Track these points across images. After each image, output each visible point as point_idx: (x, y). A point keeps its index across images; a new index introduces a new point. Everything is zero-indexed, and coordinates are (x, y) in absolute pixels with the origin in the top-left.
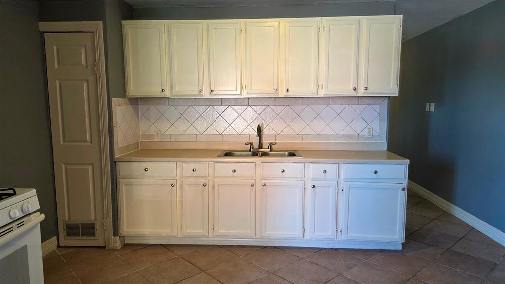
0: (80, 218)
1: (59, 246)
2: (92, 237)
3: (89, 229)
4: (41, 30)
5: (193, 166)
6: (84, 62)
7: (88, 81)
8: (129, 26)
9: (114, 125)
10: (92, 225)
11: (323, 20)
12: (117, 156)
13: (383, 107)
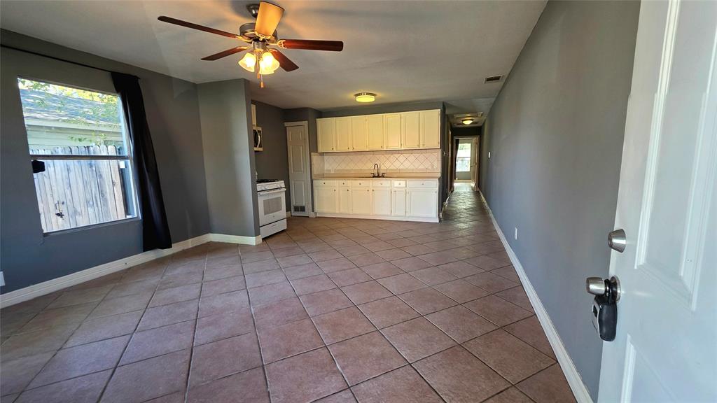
0: (299, 204)
1: (291, 215)
2: (304, 212)
3: (303, 209)
4: (286, 126)
6: (301, 138)
7: (302, 146)
8: (319, 121)
9: (312, 164)
10: (304, 207)
11: (403, 114)
12: (313, 177)
13: (438, 154)
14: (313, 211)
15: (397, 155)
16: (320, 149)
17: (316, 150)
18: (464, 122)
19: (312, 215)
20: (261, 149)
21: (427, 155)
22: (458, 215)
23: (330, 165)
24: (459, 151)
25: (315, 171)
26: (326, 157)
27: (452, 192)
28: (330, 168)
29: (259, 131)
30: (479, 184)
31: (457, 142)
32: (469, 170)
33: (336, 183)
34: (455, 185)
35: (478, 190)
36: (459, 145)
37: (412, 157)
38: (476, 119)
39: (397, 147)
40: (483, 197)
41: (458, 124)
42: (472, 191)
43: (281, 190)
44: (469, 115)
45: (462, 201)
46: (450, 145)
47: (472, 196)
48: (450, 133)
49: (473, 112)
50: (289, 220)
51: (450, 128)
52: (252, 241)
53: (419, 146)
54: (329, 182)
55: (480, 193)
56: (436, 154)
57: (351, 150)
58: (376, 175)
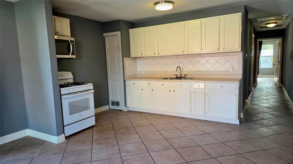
0: (115, 100)
1: (109, 109)
2: (118, 106)
3: (118, 104)
4: (104, 36)
5: (149, 82)
6: (116, 46)
7: (117, 52)
8: (131, 31)
9: (125, 67)
10: (118, 102)
11: (203, 20)
12: (125, 78)
13: (240, 56)
14: (126, 106)
15: (198, 59)
16: (133, 55)
17: (129, 56)
18: (268, 26)
19: (125, 109)
20: (74, 57)
21: (228, 58)
22: (261, 116)
23: (141, 68)
24: (262, 51)
25: (128, 72)
26: (138, 61)
27: (255, 87)
28: (141, 70)
29: (72, 41)
30: (282, 81)
31: (261, 43)
32: (271, 67)
33: (143, 83)
34: (259, 79)
35: (281, 85)
36: (263, 46)
37: (212, 60)
38: (279, 22)
39: (197, 51)
40: (286, 93)
41: (262, 28)
42: (274, 86)
43: (89, 92)
44: (273, 18)
45: (264, 98)
46: (253, 47)
47: (275, 92)
48: (253, 36)
49: (278, 15)
50: (98, 116)
51: (253, 31)
52: (55, 140)
53: (219, 49)
54: (138, 82)
55: (284, 89)
56: (237, 57)
57: (157, 55)
58: (179, 76)
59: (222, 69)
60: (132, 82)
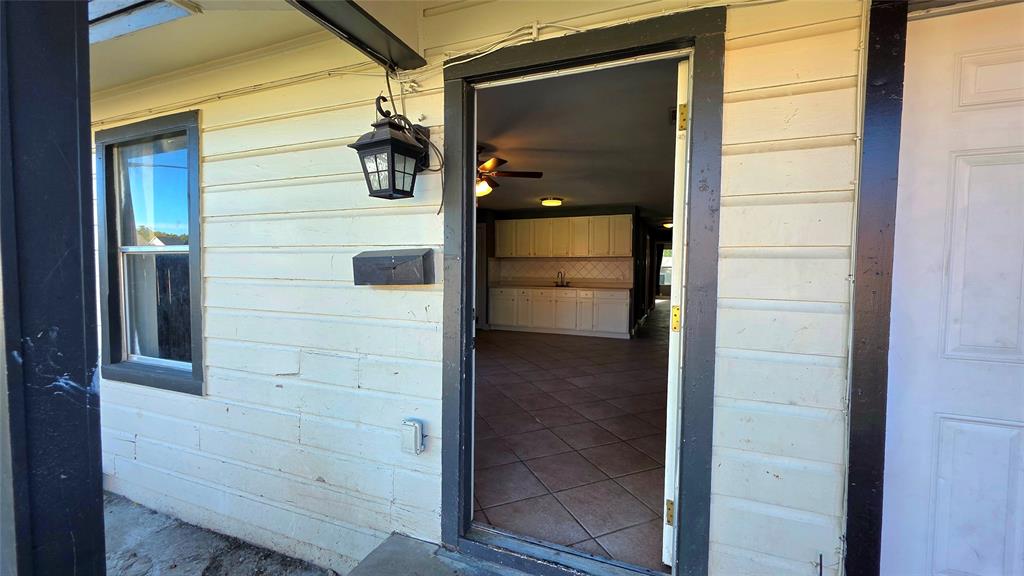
8: (498, 223)
11: (592, 218)
12: (489, 286)
13: (631, 263)
14: (487, 322)
15: (583, 263)
16: (498, 253)
17: (493, 255)
18: (665, 225)
19: (486, 327)
21: (618, 263)
23: (507, 271)
24: (664, 258)
25: (491, 279)
26: (503, 263)
27: (652, 309)
28: (507, 275)
31: (660, 248)
33: (515, 292)
34: (657, 301)
37: (600, 265)
39: (584, 254)
46: (648, 251)
48: (648, 237)
51: (647, 232)
53: (608, 253)
54: (506, 290)
56: (628, 263)
57: (532, 256)
58: (560, 284)
59: (612, 276)
60: (498, 290)
